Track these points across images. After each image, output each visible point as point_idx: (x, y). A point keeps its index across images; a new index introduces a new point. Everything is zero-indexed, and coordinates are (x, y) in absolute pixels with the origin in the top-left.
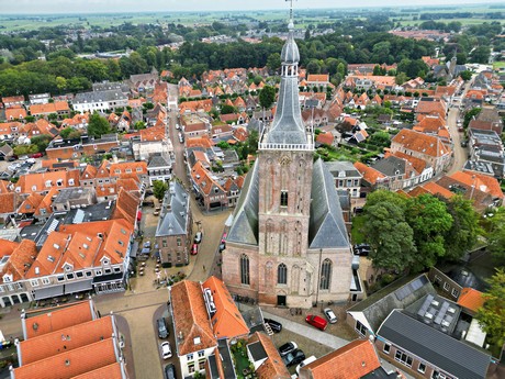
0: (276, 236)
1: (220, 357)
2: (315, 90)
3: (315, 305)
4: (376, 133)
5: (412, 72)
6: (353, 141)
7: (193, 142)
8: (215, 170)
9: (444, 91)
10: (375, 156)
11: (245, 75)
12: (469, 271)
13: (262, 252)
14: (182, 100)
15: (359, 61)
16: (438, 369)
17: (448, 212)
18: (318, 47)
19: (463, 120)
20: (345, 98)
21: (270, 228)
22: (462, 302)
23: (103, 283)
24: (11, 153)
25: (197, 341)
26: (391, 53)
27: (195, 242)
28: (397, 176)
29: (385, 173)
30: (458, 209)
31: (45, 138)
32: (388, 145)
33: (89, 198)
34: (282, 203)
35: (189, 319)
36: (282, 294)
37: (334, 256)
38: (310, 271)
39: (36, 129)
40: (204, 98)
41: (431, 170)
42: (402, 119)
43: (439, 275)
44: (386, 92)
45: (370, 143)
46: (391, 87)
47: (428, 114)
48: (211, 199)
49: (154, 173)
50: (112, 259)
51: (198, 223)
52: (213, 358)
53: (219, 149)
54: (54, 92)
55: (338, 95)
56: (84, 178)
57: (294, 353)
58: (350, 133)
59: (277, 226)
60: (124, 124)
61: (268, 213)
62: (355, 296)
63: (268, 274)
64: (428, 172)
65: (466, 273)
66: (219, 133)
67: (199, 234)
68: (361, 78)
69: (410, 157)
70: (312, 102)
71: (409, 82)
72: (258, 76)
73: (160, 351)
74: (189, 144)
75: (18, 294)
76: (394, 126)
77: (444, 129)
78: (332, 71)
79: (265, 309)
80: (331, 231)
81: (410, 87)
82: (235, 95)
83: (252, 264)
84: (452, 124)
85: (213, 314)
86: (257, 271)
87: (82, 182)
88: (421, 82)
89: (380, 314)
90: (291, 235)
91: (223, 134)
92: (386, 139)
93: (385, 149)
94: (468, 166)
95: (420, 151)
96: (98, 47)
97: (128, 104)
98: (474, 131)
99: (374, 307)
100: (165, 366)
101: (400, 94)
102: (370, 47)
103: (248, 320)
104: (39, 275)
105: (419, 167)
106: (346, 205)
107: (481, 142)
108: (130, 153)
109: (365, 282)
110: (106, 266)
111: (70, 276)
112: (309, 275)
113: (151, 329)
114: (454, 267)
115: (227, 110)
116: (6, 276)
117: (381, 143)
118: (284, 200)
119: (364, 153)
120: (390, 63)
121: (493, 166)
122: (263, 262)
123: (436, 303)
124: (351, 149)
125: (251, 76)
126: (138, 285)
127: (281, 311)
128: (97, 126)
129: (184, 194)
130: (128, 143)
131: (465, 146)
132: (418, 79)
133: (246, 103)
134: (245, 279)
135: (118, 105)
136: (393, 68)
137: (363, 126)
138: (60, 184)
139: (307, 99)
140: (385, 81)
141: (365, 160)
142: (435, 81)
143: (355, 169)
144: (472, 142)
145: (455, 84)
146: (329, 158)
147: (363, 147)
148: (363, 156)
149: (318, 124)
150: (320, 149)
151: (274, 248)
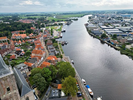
2: (4, 42)
4: (27, 52)
5: (29, 32)
6: (21, 55)
9: (38, 36)
10: (29, 58)
12: (57, 80)
15: (14, 30)
19: (45, 43)
20: (14, 43)
22: (59, 88)
26: (23, 27)
28: (36, 63)
29: (33, 63)
30: (51, 68)
41: (43, 58)
42: (32, 45)
43: (52, 84)
44: (25, 39)
45: (26, 54)
46: (26, 37)
47: (37, 43)
55: (12, 42)
58: (20, 53)
59: (9, 98)
61: (4, 96)
64: (42, 59)
68: (17, 35)
69: (37, 56)
70: (4, 46)
71: (30, 35)
76: (31, 48)
77: (42, 46)
78: (7, 35)
80: (25, 89)
84: (43, 44)
88: (33, 34)
90: (14, 97)
92: (30, 52)
93: (31, 55)
94: (50, 55)
95: (39, 54)
98: (48, 45)
101: (29, 39)
102: (16, 26)
105: (40, 58)
106: (26, 77)
107: (50, 48)
109: (38, 95)
114: (54, 80)
117: (29, 54)
118: (8, 89)
119: (26, 58)
120: (23, 30)
121: (54, 53)
123: (54, 91)
124: (21, 58)
131: (47, 49)
132: (32, 34)
136: (24, 31)
137: (23, 50)
139: (2, 45)
140: (24, 36)
141: (27, 60)
142: (36, 34)
143: (25, 65)
144: (48, 48)
145: (40, 34)
146: (16, 63)
147: (25, 56)
148: (26, 59)
149: (9, 53)
150: (12, 61)
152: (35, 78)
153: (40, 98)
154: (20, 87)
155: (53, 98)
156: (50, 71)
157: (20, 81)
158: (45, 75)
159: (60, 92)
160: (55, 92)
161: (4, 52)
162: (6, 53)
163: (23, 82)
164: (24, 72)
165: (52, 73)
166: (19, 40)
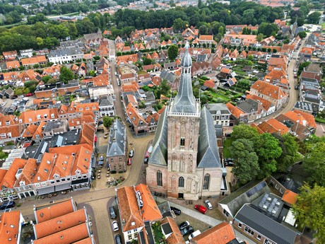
1: (146, 233)
2: (204, 46)
3: (200, 198)
4: (241, 80)
5: (267, 32)
6: (227, 85)
7: (126, 87)
8: (140, 107)
9: (287, 48)
10: (240, 97)
11: (158, 33)
12: (291, 178)
13: (169, 170)
14: (118, 54)
15: (233, 23)
16: (268, 239)
17: (280, 145)
18: (207, 13)
19: (298, 69)
20: (224, 52)
21: (174, 158)
22: (285, 198)
23: (77, 185)
24: (13, 94)
25: (133, 224)
26: (255, 17)
27: (130, 157)
28: (252, 113)
29: (245, 111)
30: (286, 143)
31: (33, 83)
32: (249, 89)
33: (64, 127)
34: (181, 145)
35: (129, 211)
36: (181, 192)
37: (212, 172)
38: (198, 181)
39: (27, 77)
40: (132, 53)
41: (274, 107)
42: (259, 68)
43: (273, 180)
44: (250, 48)
45: (238, 87)
46: (253, 45)
47: (275, 66)
48: (139, 128)
49: (103, 110)
50: (82, 171)
51: (131, 144)
52: (142, 233)
53: (142, 91)
54: (36, 47)
55: (219, 50)
56: (60, 114)
57: (188, 228)
58: (226, 80)
59: (178, 156)
60: (82, 72)
61: (173, 149)
62: (223, 193)
63: (173, 182)
64: (272, 109)
65: (289, 179)
66: (143, 79)
67: (132, 152)
68: (234, 36)
69: (261, 99)
70: (202, 56)
71: (265, 40)
72: (167, 35)
73: (112, 226)
74: (124, 88)
75: (29, 192)
76: (254, 74)
77: (284, 78)
78: (215, 32)
79: (171, 201)
80: (210, 158)
81: (266, 44)
82: (152, 50)
83: (164, 175)
84: (291, 72)
85: (141, 207)
86: (167, 180)
87: (59, 116)
88: (273, 40)
89: (237, 206)
90: (187, 161)
91: (145, 80)
92: (248, 84)
93: (247, 91)
94: (297, 106)
95: (268, 95)
96: (61, 10)
97: (84, 57)
98: (304, 79)
99: (234, 202)
100: (115, 235)
101: (259, 50)
102: (241, 13)
103: (162, 209)
104: (40, 181)
105: (266, 106)
106: (219, 135)
107: (307, 88)
108: (87, 94)
109: (230, 183)
110: (78, 174)
111: (58, 181)
112: (197, 183)
113: (106, 212)
114: (282, 175)
115: (147, 62)
116: (21, 182)
117: (244, 87)
118: (183, 142)
119: (234, 94)
120: (254, 25)
121: (313, 105)
122: (170, 175)
123: (270, 199)
124: (225, 91)
125: (163, 35)
126: (97, 185)
127: (180, 202)
129: (123, 128)
130: (85, 86)
131: (297, 89)
132: (271, 38)
133: (159, 56)
134: (160, 183)
135: (77, 58)
136: (255, 29)
137: (234, 74)
138: (46, 117)
139: (199, 53)
140: (250, 39)
141: (234, 100)
142: (282, 38)
143: (227, 109)
144: (302, 87)
145: (295, 42)
146: (212, 98)
147: (233, 89)
148: (233, 96)
149: (205, 72)
150: (206, 91)
151: (176, 168)
152: (236, 146)
153: (232, 192)
154: (202, 147)
155: (260, 210)
156: (280, 149)
157: (205, 138)
158: (262, 150)
159: (284, 209)
160: (271, 202)
161: (197, 69)
162: (200, 71)
163: (211, 142)
164: (220, 123)
165: (283, 155)
166: (235, 48)
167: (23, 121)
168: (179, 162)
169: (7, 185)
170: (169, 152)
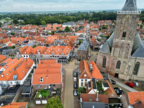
0: (118, 49)
1: (92, 83)
3: (130, 80)
8: (98, 40)
11: (111, 22)
14: (91, 26)
21: (116, 46)
23: (61, 60)
24: (46, 34)
25: (85, 75)
27: (89, 56)
31: (54, 31)
33: (62, 43)
34: (123, 36)
36: (117, 73)
37: (141, 61)
38: (130, 65)
39: (53, 29)
48: (96, 47)
50: (65, 54)
51: (90, 52)
52: (89, 82)
54: (59, 23)
57: (120, 91)
59: (120, 45)
60: (74, 30)
61: (117, 40)
63: (113, 64)
66: (100, 33)
73: (73, 79)
80: (142, 51)
82: (107, 26)
83: (107, 60)
85: (91, 70)
86: (109, 63)
90: (125, 49)
91: (102, 34)
97: (76, 26)
100: (74, 83)
104: (46, 54)
110: (63, 55)
111: (53, 56)
112: (129, 66)
113: (72, 74)
115: (104, 28)
116: (38, 52)
118: (124, 35)
122: (111, 59)
125: (113, 22)
126: (70, 63)
127: (116, 79)
128: (67, 29)
129: (87, 42)
134: (104, 66)
135: (73, 26)
151: (117, 54)
167: (47, 40)
168: (119, 49)
169: (33, 53)
170: (114, 41)
